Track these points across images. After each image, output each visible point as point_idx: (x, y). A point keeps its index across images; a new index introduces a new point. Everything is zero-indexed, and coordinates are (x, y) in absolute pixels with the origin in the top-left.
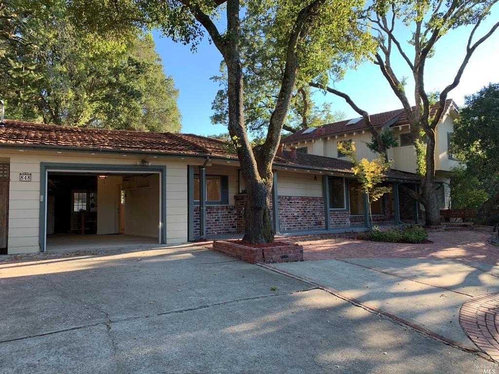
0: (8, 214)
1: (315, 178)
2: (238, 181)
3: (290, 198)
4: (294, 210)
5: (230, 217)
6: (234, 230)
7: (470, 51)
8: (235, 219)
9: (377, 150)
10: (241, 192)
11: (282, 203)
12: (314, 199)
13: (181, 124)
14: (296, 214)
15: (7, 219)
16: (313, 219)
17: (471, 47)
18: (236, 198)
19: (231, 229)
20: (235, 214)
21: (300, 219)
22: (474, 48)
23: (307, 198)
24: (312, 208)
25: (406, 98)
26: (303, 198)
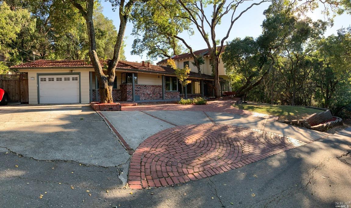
0: (28, 91)
1: (159, 77)
2: (122, 78)
3: (145, 86)
4: (148, 91)
5: (118, 94)
6: (119, 99)
7: (232, 23)
8: (120, 95)
9: (196, 65)
10: (123, 83)
11: (141, 88)
12: (159, 86)
13: (125, 55)
14: (149, 93)
15: (28, 92)
16: (159, 95)
17: (233, 21)
18: (121, 86)
19: (118, 99)
20: (120, 93)
21: (151, 95)
22: (234, 22)
23: (155, 86)
24: (158, 90)
25: (209, 42)
26: (153, 86)
